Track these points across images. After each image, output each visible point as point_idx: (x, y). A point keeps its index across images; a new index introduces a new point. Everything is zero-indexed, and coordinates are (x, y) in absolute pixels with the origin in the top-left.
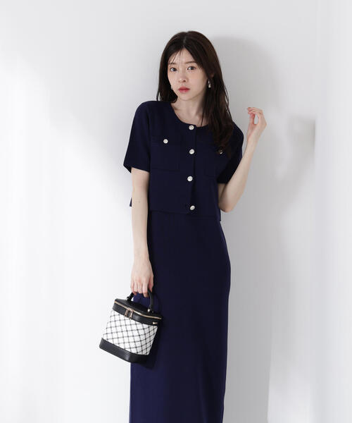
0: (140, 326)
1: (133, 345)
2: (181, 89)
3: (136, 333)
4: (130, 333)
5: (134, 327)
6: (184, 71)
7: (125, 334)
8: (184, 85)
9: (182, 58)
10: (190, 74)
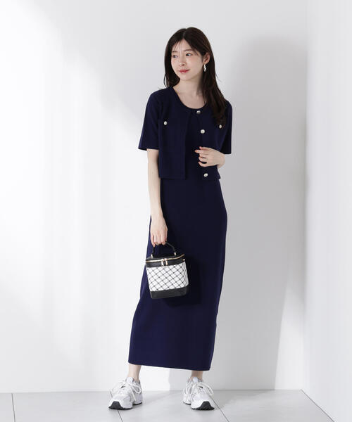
0: (178, 267)
1: (179, 282)
2: (181, 71)
3: (177, 273)
4: (173, 276)
5: (174, 270)
6: (183, 57)
7: (170, 278)
8: (183, 68)
9: (182, 47)
10: (188, 60)
